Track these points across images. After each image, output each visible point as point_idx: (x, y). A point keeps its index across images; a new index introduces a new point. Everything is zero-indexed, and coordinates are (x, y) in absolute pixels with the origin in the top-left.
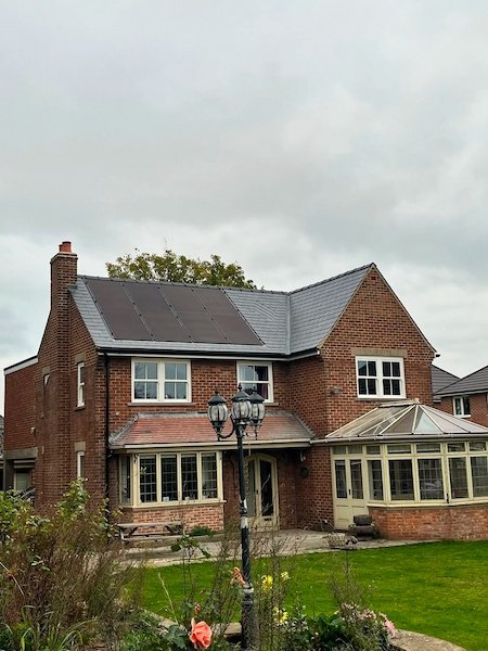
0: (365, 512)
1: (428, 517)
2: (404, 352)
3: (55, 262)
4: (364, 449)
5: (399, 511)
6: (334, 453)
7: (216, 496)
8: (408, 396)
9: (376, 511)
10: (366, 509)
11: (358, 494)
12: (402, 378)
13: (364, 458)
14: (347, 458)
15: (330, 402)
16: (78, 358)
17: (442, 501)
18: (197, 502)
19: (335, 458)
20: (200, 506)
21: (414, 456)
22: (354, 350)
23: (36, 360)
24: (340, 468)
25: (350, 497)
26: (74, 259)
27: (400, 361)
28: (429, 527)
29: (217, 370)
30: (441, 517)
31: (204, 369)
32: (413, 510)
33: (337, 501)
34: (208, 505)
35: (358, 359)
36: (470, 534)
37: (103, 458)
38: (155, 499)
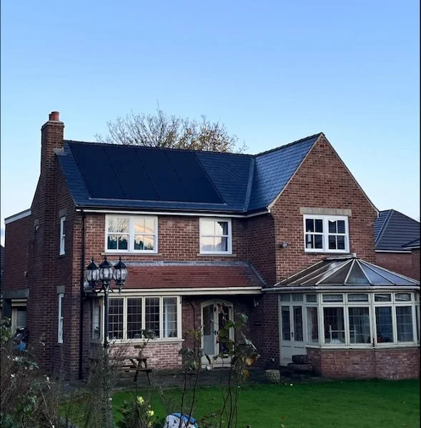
0: (304, 352)
1: (356, 358)
2: (349, 212)
3: (45, 129)
4: (305, 298)
5: (331, 353)
6: (282, 300)
7: (176, 336)
8: (352, 251)
9: (313, 352)
10: (305, 350)
11: (299, 337)
12: (346, 234)
13: (304, 304)
14: (291, 304)
15: (278, 255)
16: (61, 212)
17: (369, 344)
18: (158, 340)
19: (282, 304)
20: (160, 344)
21: (346, 304)
22: (302, 210)
23: (29, 213)
24: (286, 314)
25: (292, 339)
26: (61, 127)
27: (345, 219)
28: (357, 367)
29: (182, 224)
30: (367, 359)
31: (170, 223)
32: (343, 352)
33: (282, 342)
34: (169, 343)
35: (306, 217)
36: (394, 374)
37: (79, 300)
38: (121, 336)
